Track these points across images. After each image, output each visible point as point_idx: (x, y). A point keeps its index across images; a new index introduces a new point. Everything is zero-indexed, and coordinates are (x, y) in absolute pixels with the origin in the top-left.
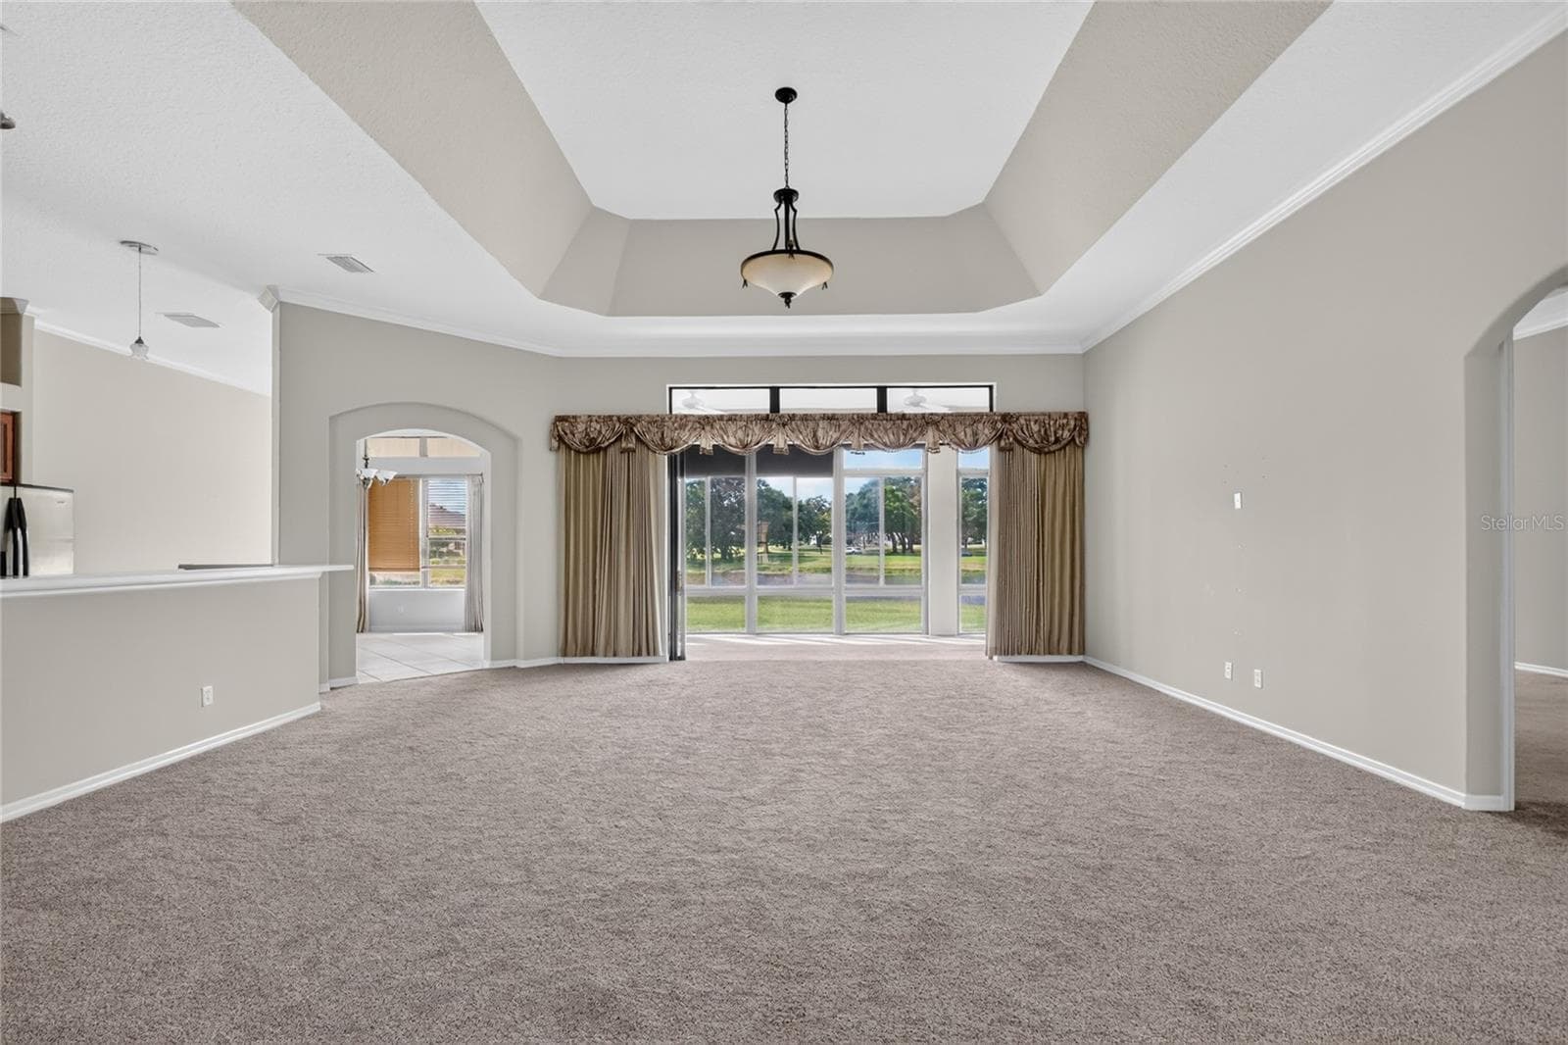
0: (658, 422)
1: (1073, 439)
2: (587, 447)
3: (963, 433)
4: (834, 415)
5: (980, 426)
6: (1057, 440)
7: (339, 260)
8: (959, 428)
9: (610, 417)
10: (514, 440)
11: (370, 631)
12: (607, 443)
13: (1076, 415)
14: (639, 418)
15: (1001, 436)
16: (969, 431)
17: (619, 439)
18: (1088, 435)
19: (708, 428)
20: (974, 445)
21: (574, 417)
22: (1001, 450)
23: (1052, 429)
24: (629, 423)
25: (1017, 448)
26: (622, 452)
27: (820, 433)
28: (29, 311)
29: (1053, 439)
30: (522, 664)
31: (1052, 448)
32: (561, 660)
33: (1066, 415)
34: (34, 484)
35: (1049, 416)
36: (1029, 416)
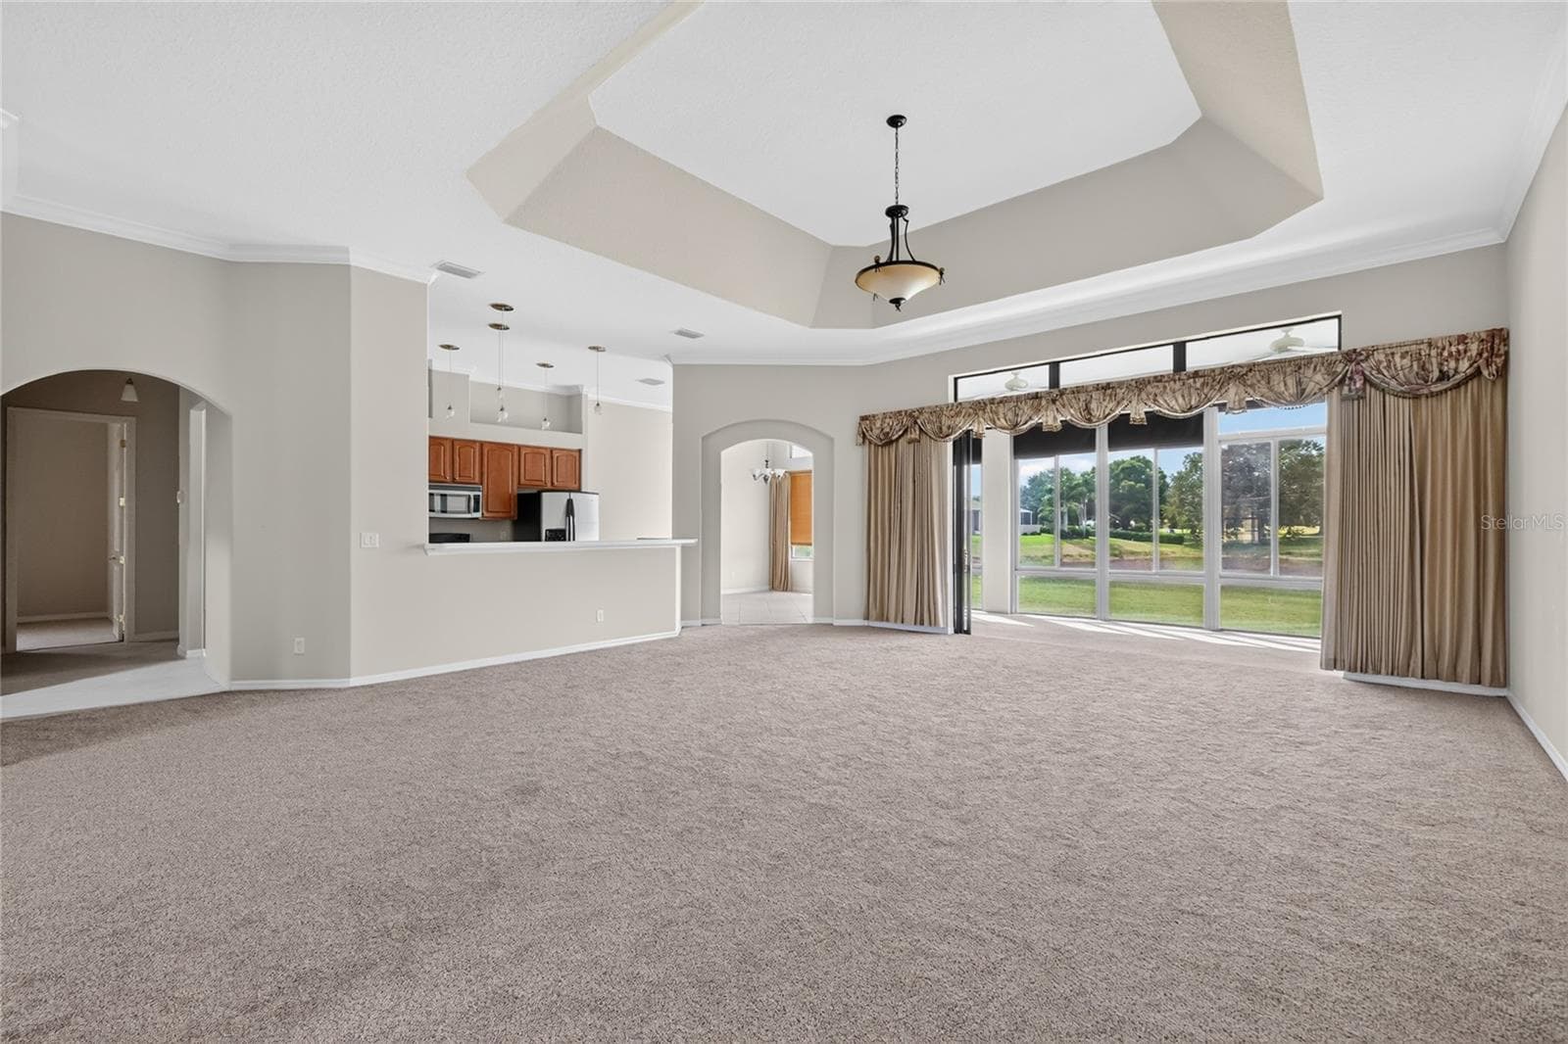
0: (937, 412)
1: (1478, 373)
2: (881, 440)
3: (1282, 384)
4: (1108, 384)
5: (1309, 372)
6: (1443, 376)
7: (681, 333)
8: (1276, 378)
9: (900, 412)
10: (832, 440)
11: (792, 591)
12: (896, 436)
13: (1484, 336)
14: (921, 411)
15: (1342, 382)
16: (1291, 382)
17: (906, 431)
18: (1506, 363)
19: (981, 413)
20: (1301, 397)
21: (874, 416)
22: (1344, 399)
23: (1434, 360)
24: (913, 416)
25: (1375, 396)
26: (909, 443)
27: (1093, 405)
28: (585, 391)
29: (1436, 374)
30: (837, 623)
31: (1435, 388)
32: (866, 623)
33: (1462, 339)
34: (589, 491)
35: (1430, 345)
36: (1390, 351)
